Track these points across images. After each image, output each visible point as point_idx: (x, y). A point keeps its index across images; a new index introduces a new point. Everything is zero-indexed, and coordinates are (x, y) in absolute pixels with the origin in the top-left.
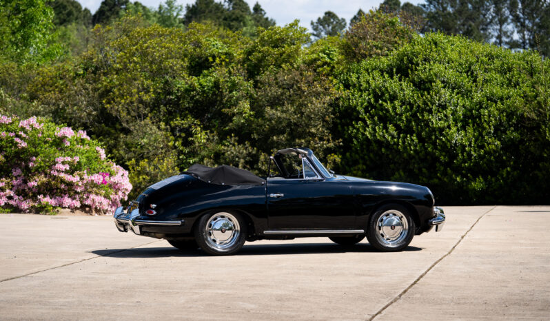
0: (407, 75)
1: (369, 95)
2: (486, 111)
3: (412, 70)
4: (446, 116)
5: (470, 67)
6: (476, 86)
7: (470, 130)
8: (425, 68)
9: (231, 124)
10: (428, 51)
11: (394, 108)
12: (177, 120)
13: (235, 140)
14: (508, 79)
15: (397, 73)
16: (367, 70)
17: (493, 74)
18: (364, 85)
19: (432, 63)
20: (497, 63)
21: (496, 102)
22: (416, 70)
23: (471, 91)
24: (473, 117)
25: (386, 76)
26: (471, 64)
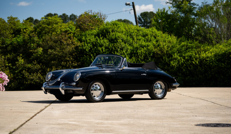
0: (106, 37)
1: (91, 45)
2: (140, 51)
3: (108, 35)
4: (123, 53)
5: (131, 34)
6: (135, 41)
7: (134, 58)
8: (113, 34)
9: (33, 57)
10: (114, 27)
11: (102, 50)
12: (8, 55)
13: (36, 63)
14: (147, 39)
15: (102, 36)
16: (89, 35)
17: (140, 37)
18: (88, 41)
19: (115, 32)
20: (141, 33)
21: (143, 48)
22: (110, 35)
23: (132, 44)
24: (135, 54)
25: (97, 37)
26: (131, 33)
